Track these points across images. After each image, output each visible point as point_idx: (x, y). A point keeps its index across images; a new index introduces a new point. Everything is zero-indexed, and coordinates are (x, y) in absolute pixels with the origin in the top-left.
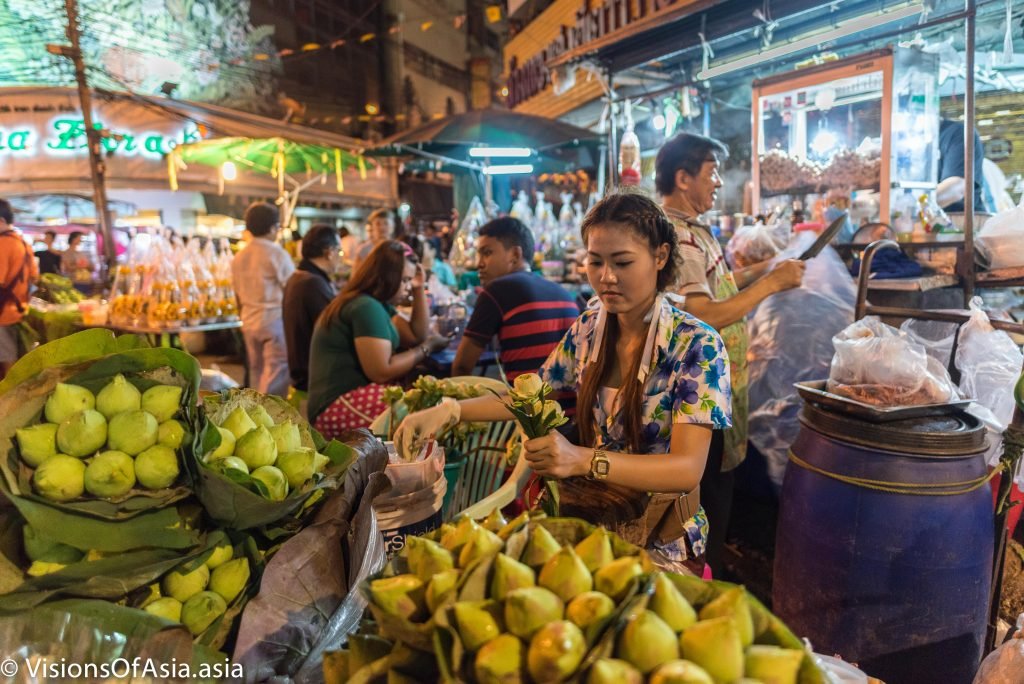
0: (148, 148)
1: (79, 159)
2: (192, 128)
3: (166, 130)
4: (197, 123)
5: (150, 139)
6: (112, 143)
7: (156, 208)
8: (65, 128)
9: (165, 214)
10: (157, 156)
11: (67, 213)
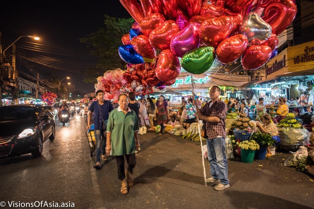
0: (200, 81)
1: (189, 84)
2: (207, 77)
3: (203, 78)
4: (208, 76)
5: (200, 80)
6: (195, 81)
7: (200, 92)
8: (188, 79)
9: (202, 93)
10: (202, 83)
11: (187, 94)
